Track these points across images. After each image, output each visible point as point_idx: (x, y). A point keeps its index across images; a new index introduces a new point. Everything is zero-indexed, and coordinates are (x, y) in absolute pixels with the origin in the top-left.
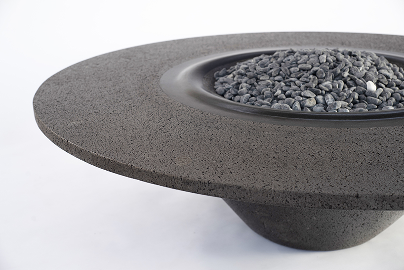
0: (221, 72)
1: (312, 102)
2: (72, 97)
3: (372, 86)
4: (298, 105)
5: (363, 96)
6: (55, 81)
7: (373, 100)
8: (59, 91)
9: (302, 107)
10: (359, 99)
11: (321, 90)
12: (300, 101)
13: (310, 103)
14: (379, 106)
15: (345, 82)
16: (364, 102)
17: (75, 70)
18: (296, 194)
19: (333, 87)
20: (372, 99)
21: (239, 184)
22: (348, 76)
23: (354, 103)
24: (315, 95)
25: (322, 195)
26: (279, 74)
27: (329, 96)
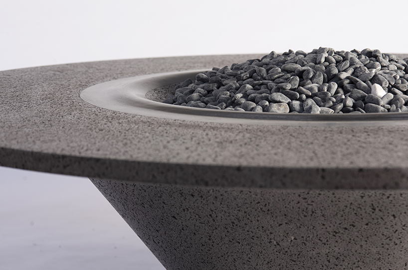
1: (282, 108)
3: (379, 91)
5: (360, 102)
7: (374, 107)
10: (354, 106)
11: (301, 94)
13: (279, 109)
15: (340, 85)
16: (359, 110)
19: (319, 91)
20: (371, 106)
22: (348, 78)
24: (289, 100)
26: (251, 78)
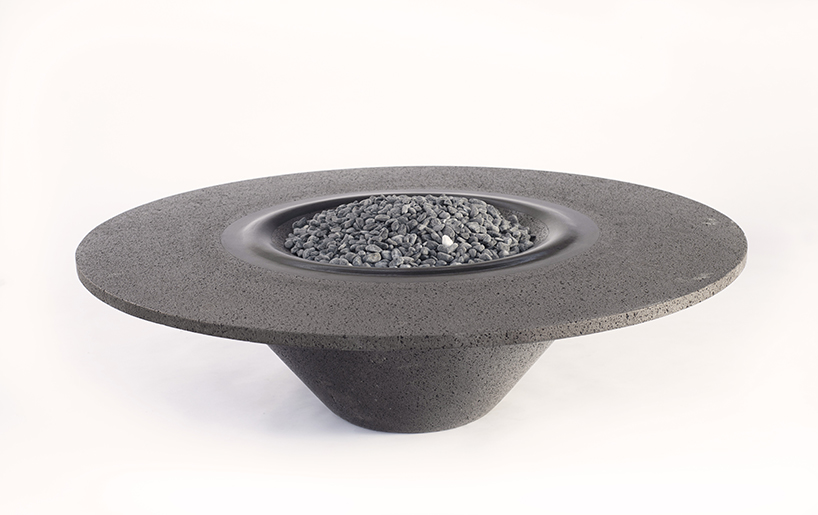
0: (299, 223)
1: (376, 257)
2: (120, 249)
3: (447, 241)
4: (358, 260)
5: (434, 252)
6: (105, 229)
7: (444, 256)
8: (107, 242)
9: (363, 262)
10: (429, 254)
11: (389, 244)
12: (362, 256)
13: (374, 258)
14: (449, 263)
15: (419, 236)
16: (433, 258)
17: (131, 218)
18: (293, 334)
19: (403, 241)
20: (442, 255)
21: (246, 326)
22: (425, 229)
23: (422, 258)
24: (381, 250)
25: (314, 336)
26: (352, 226)
27: (396, 251)
